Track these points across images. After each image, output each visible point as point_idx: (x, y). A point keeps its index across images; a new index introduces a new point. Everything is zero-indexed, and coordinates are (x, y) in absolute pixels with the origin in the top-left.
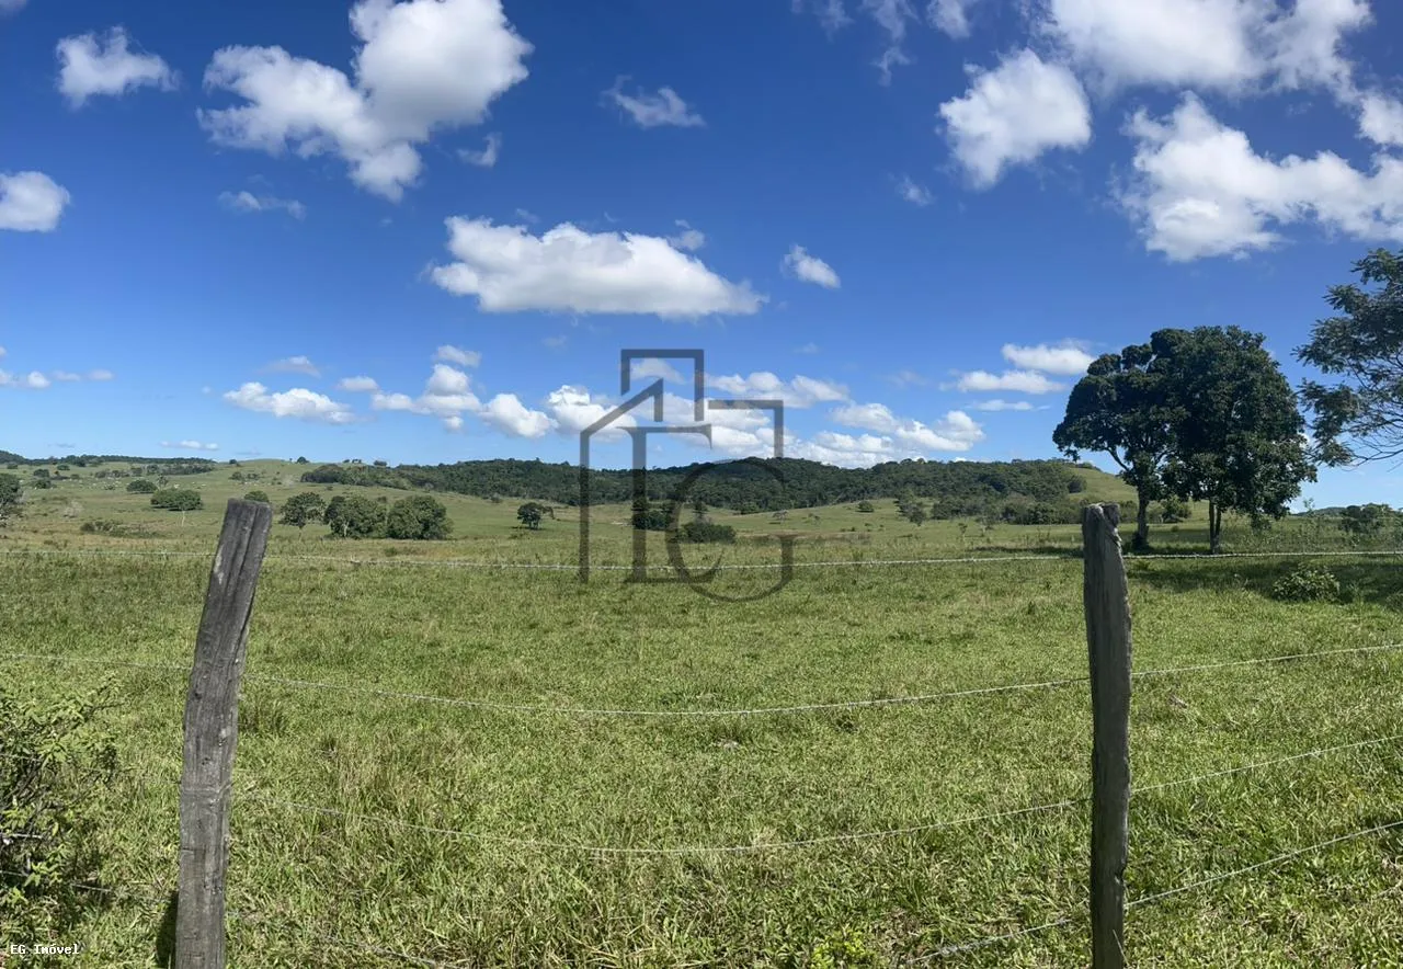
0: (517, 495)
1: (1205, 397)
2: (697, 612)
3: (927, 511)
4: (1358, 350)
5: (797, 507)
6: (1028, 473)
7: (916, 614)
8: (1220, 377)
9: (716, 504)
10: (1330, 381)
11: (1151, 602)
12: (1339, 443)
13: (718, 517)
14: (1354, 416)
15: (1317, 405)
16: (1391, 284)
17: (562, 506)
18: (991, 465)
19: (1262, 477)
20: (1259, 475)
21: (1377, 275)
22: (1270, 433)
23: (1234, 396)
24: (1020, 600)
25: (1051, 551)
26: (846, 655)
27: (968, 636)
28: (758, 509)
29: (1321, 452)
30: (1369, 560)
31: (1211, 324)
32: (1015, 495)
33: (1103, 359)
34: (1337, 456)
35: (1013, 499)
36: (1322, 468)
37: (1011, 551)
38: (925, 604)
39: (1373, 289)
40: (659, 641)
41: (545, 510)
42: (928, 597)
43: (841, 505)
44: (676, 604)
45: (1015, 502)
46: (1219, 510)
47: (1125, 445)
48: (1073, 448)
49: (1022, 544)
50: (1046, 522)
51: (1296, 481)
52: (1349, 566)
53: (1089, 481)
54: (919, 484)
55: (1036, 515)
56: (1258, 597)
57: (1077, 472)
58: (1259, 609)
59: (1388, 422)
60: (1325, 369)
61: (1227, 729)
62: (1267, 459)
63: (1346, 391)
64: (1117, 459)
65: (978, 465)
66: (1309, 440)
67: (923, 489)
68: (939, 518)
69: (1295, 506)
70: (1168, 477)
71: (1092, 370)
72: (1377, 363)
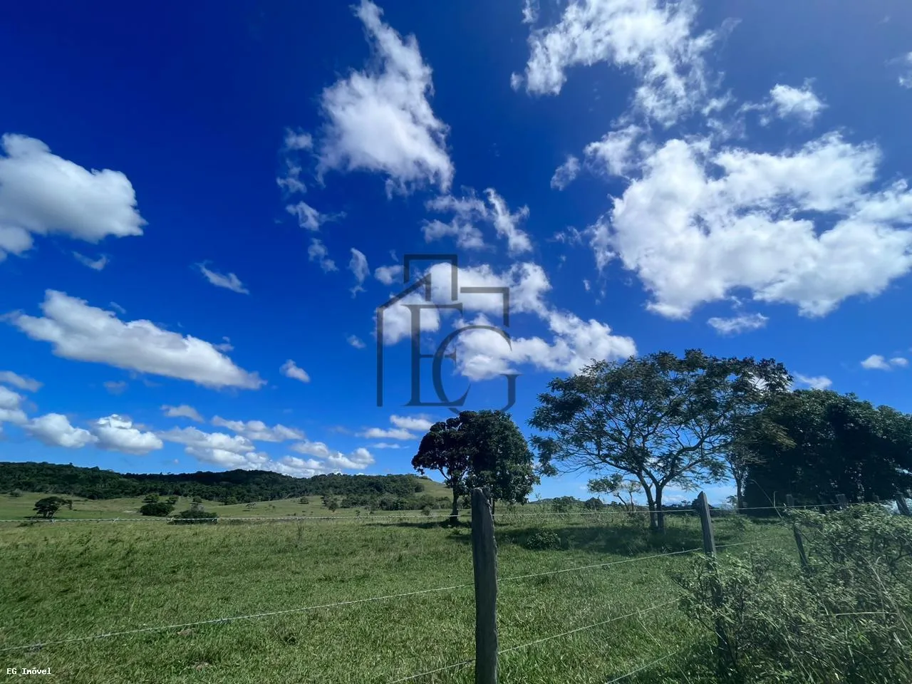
0: (40, 491)
1: (485, 443)
2: (185, 571)
3: (339, 503)
4: (555, 421)
5: (262, 500)
6: (394, 481)
7: (334, 564)
8: (492, 434)
9: (209, 498)
10: (544, 435)
11: (464, 552)
12: (551, 464)
13: (207, 506)
14: (556, 452)
15: (539, 447)
16: (564, 391)
17: (82, 499)
18: (376, 477)
19: (514, 482)
20: (512, 482)
21: (558, 388)
22: (517, 461)
23: (499, 442)
24: (392, 554)
25: (407, 525)
26: (290, 593)
27: (365, 577)
28: (236, 501)
29: (543, 469)
30: (571, 526)
31: (486, 409)
32: (387, 493)
33: (437, 424)
34: (550, 471)
35: (387, 496)
36: (543, 478)
37: (385, 525)
38: (339, 558)
39: (558, 394)
40: (150, 596)
41: (64, 502)
42: (341, 554)
43: (290, 499)
44: (169, 566)
45: (387, 498)
46: (494, 500)
47: (447, 466)
48: (421, 467)
49: (390, 521)
50: (402, 509)
51: (530, 484)
52: (561, 530)
53: (426, 486)
54: (336, 487)
55: (397, 505)
56: (519, 547)
57: (421, 481)
58: (521, 554)
59: (573, 454)
60: (541, 430)
61: (517, 626)
62: (516, 474)
63: (551, 440)
64: (443, 473)
65: (370, 477)
66: (536, 463)
67: (338, 490)
68: (345, 507)
69: (531, 497)
70: (469, 482)
71: (432, 429)
72: (563, 426)
